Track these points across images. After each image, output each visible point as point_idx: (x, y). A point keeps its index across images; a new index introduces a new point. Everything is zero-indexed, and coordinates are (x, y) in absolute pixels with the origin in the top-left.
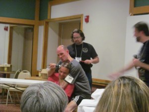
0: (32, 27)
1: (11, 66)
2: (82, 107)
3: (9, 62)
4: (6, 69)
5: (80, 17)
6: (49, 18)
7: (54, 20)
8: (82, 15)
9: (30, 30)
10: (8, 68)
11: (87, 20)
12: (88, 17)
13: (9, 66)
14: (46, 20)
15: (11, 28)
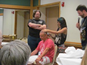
0: (29, 11)
1: (16, 35)
2: (59, 58)
3: (15, 33)
4: (13, 37)
5: (58, 3)
6: (39, 5)
7: (42, 6)
8: (60, 2)
9: (28, 13)
10: (14, 37)
11: (63, 5)
12: (63, 3)
13: (15, 35)
14: (38, 6)
15: (16, 12)
